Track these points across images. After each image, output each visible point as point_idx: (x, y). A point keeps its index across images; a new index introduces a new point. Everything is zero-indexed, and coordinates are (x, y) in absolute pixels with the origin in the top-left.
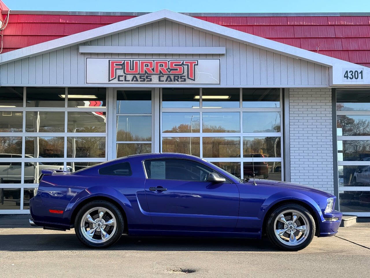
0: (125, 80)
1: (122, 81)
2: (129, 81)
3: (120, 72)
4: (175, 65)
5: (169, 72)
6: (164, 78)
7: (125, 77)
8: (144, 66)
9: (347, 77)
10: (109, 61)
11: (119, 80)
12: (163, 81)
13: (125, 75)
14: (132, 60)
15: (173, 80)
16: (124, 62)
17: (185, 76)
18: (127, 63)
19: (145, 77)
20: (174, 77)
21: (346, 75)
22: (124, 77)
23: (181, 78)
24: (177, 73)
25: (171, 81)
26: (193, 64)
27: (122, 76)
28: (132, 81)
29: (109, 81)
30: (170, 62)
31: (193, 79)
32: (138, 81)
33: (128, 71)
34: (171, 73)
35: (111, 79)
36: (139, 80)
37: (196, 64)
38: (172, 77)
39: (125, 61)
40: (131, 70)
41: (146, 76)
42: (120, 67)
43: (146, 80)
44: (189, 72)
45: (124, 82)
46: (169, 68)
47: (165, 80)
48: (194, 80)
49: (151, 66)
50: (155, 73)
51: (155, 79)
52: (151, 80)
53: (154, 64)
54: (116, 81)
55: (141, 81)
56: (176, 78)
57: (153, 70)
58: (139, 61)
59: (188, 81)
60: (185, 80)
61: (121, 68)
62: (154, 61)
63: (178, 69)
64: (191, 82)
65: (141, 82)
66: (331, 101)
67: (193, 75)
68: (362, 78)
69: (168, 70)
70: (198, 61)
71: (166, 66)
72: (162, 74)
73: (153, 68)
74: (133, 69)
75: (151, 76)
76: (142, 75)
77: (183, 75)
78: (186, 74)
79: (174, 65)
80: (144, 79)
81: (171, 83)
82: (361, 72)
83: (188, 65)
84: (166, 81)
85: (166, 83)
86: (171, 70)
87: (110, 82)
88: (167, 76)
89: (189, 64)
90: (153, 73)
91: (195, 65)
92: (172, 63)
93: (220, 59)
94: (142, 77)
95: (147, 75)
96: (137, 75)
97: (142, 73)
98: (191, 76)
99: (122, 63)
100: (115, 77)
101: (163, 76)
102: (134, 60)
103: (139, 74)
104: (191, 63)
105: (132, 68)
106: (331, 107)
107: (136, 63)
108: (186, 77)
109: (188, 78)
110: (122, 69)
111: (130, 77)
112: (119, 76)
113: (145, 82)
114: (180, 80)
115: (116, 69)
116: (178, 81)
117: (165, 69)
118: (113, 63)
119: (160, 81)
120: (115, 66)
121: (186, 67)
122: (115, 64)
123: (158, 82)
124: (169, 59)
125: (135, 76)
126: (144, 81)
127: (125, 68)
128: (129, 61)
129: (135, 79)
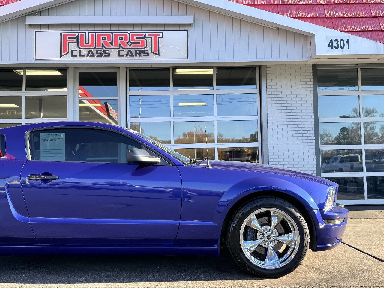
0: (80, 55)
1: (76, 56)
2: (84, 56)
3: (74, 46)
4: (137, 38)
5: (130, 46)
6: (124, 53)
7: (80, 51)
8: (101, 38)
9: (332, 47)
10: (61, 34)
11: (72, 55)
12: (123, 56)
13: (80, 49)
14: (87, 32)
15: (134, 54)
16: (78, 34)
17: (148, 50)
18: (82, 36)
19: (102, 52)
20: (136, 51)
21: (331, 45)
22: (78, 51)
23: (144, 53)
24: (140, 47)
25: (132, 55)
26: (158, 37)
27: (76, 51)
28: (88, 56)
29: (61, 56)
30: (130, 34)
31: (158, 53)
32: (94, 56)
33: (82, 45)
34: (131, 47)
35: (63, 54)
36: (95, 54)
37: (161, 36)
38: (133, 51)
39: (80, 34)
40: (86, 43)
41: (104, 51)
42: (73, 40)
43: (104, 55)
44: (153, 46)
45: (78, 57)
46: (129, 41)
47: (125, 55)
48: (159, 55)
49: (109, 39)
50: (114, 47)
51: (114, 53)
52: (109, 55)
53: (113, 37)
54: (69, 56)
55: (97, 56)
56: (138, 52)
57: (112, 43)
58: (96, 33)
59: (152, 56)
60: (148, 55)
61: (75, 41)
62: (112, 33)
63: (140, 42)
64: (155, 56)
65: (98, 58)
66: (312, 80)
67: (158, 49)
68: (349, 48)
69: (128, 44)
70: (162, 33)
71: (126, 39)
72: (122, 48)
73: (111, 41)
74: (88, 43)
75: (109, 50)
76: (99, 49)
77: (146, 49)
78: (149, 48)
79: (135, 38)
80: (102, 54)
81: (133, 58)
82: (348, 41)
83: (151, 38)
84: (127, 55)
85: (127, 58)
86: (132, 43)
87: (62, 58)
88: (127, 50)
89: (153, 37)
90: (112, 47)
91: (159, 37)
92: (133, 36)
93: (188, 30)
94: (99, 52)
95: (104, 49)
96: (93, 50)
97: (98, 47)
98: (155, 50)
99: (76, 36)
100: (67, 52)
101: (123, 51)
102: (89, 32)
103: (95, 48)
104: (155, 36)
105: (87, 41)
106: (312, 86)
107: (92, 36)
108: (150, 52)
109: (152, 52)
110: (76, 43)
111: (84, 52)
112: (72, 51)
113: (103, 57)
114: (142, 54)
115: (69, 43)
116: (140, 56)
117: (125, 42)
118: (65, 36)
119: (119, 55)
120: (67, 39)
121: (149, 40)
122: (67, 37)
123: (118, 57)
124: (129, 31)
125: (91, 51)
126: (101, 56)
127: (80, 41)
128: (84, 34)
129: (91, 54)
